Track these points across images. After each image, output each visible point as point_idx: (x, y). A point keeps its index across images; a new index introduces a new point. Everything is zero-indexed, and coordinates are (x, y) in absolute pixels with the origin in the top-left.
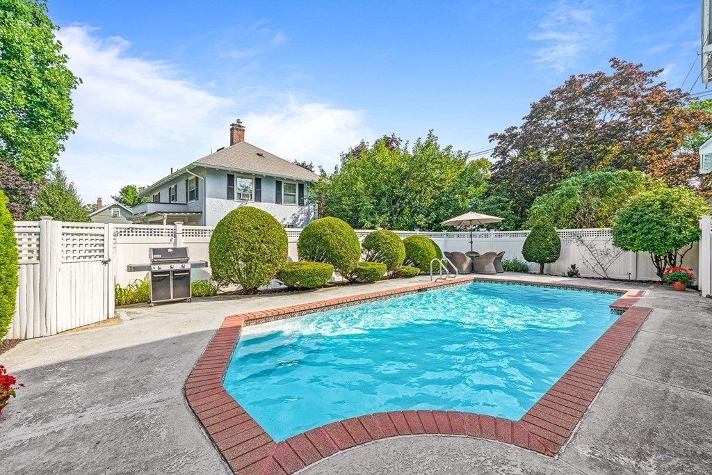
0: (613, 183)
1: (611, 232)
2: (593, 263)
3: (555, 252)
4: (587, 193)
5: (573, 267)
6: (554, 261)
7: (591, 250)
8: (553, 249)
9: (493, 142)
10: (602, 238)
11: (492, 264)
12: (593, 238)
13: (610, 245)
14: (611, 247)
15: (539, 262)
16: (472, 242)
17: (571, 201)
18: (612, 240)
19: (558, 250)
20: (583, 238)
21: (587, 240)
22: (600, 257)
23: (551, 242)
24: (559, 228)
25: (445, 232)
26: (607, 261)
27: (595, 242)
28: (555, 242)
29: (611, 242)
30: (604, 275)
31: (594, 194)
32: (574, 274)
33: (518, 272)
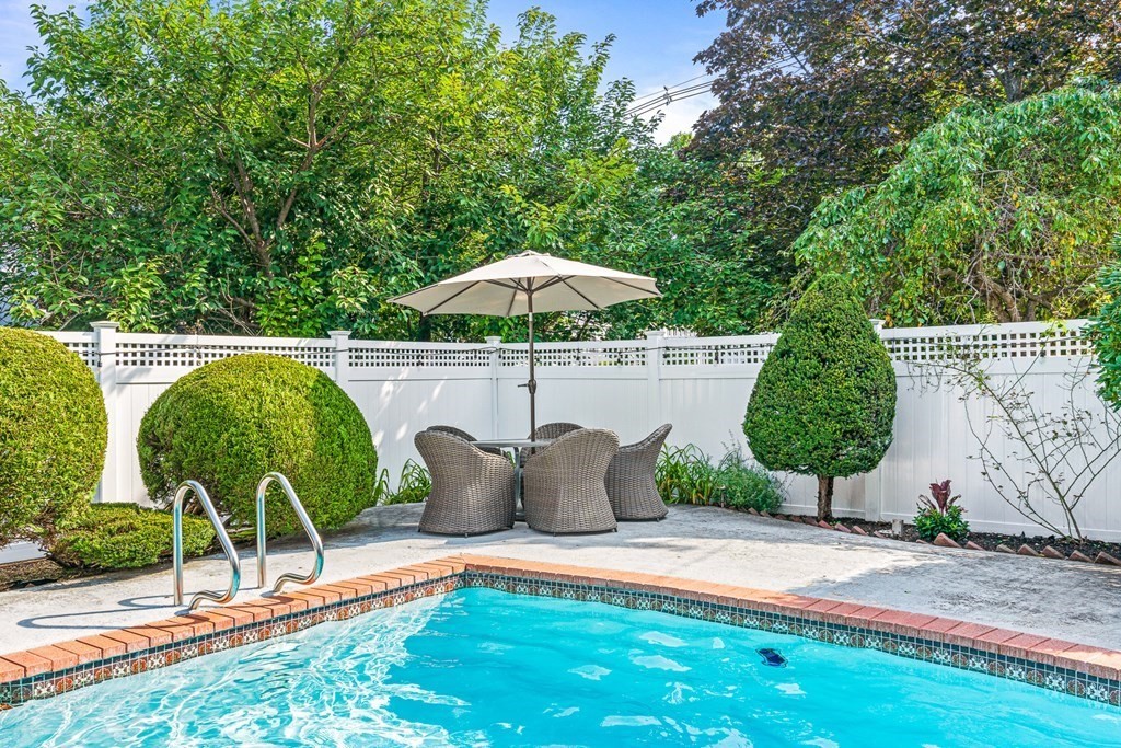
0: (1103, 134)
1: (1091, 334)
2: (1021, 472)
3: (869, 428)
4: (1005, 177)
5: (941, 491)
6: (869, 464)
7: (1018, 415)
8: (861, 417)
9: (709, 14)
10: (1057, 363)
11: (601, 485)
12: (1022, 363)
13: (1088, 396)
14: (1097, 405)
15: (812, 469)
16: (532, 387)
17: (943, 209)
18: (1095, 374)
19: (884, 421)
20: (983, 365)
21: (999, 370)
22: (1049, 447)
23: (850, 383)
24: (896, 322)
25: (494, 342)
26: (1079, 466)
27: (1029, 384)
28: (868, 384)
29: (1092, 383)
30: (1064, 528)
31: (1033, 185)
32: (940, 525)
33: (737, 508)
